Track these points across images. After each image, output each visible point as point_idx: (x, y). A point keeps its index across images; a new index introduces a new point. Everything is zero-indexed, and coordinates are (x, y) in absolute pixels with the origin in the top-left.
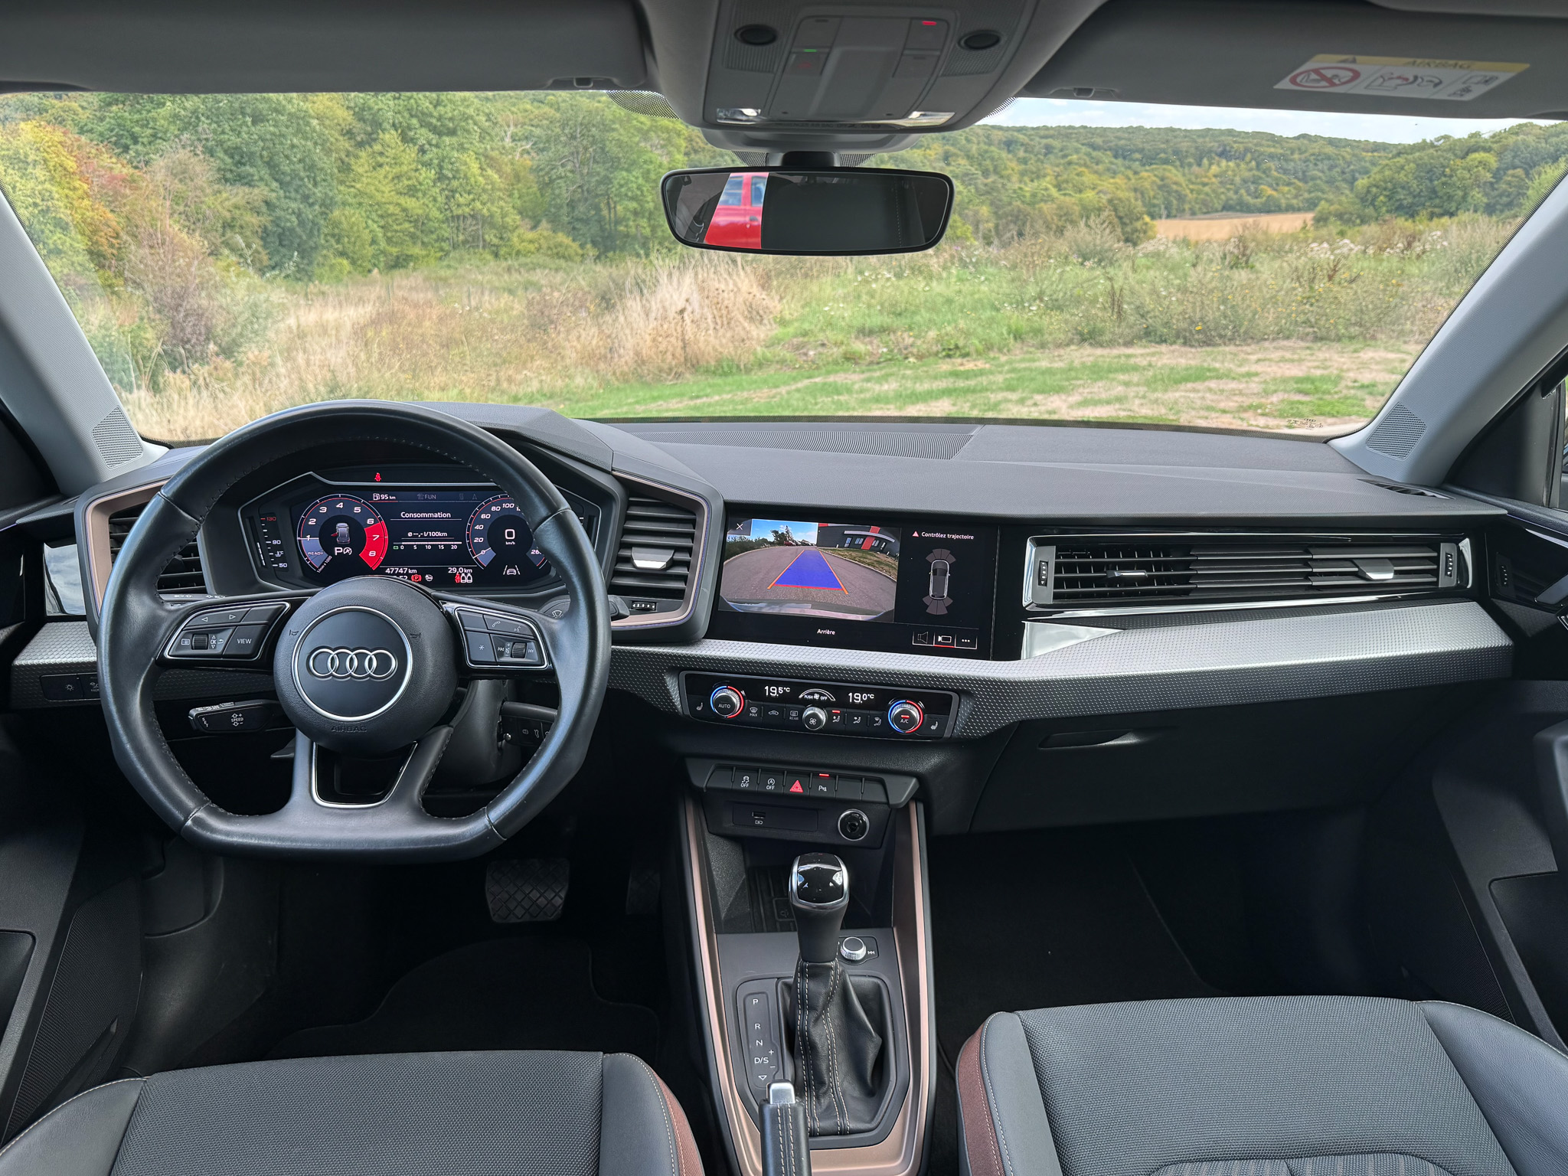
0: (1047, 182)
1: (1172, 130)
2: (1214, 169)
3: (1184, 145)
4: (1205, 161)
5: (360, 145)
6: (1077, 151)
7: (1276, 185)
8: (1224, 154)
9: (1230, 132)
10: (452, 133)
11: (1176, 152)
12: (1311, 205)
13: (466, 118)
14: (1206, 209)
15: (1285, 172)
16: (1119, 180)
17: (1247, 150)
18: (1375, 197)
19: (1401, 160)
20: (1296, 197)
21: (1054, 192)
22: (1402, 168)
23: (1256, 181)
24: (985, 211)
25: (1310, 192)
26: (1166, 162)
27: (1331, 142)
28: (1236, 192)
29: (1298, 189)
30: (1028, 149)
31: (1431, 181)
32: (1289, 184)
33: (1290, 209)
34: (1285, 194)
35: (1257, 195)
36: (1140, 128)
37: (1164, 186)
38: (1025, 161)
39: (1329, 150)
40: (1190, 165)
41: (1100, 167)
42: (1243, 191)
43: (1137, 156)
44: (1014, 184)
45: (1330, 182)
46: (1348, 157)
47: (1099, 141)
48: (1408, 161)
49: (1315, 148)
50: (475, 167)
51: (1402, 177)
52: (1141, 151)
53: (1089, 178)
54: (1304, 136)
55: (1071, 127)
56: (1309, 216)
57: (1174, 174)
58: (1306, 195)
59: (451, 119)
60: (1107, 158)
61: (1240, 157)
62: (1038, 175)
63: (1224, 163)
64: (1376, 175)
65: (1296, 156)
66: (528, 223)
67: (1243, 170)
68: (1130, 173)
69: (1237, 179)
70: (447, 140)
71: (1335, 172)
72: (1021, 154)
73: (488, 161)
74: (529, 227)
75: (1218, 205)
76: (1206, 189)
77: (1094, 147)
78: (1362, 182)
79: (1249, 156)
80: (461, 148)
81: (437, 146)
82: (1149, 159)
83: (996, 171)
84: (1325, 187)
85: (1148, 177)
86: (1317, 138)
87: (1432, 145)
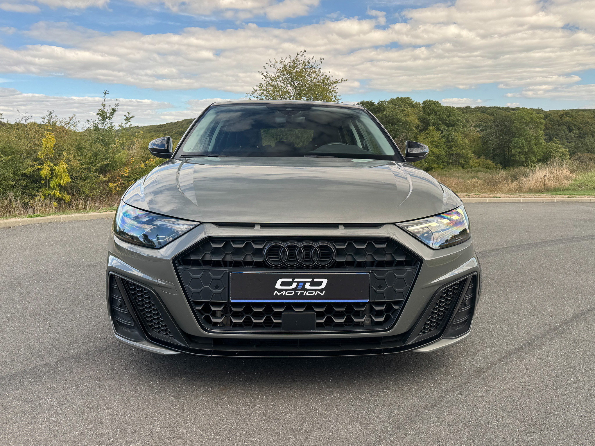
66: (476, 156)
74: (476, 157)
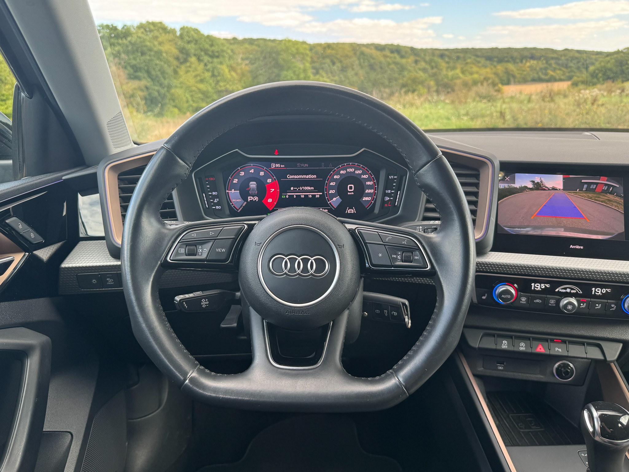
0: (458, 71)
1: (510, 49)
2: (528, 64)
3: (515, 54)
4: (524, 61)
5: (182, 63)
6: (470, 58)
7: (554, 70)
8: (532, 57)
9: (535, 49)
10: (217, 57)
11: (512, 58)
12: (569, 78)
13: (223, 51)
14: (524, 81)
15: (558, 64)
16: (488, 70)
17: (542, 56)
18: (597, 74)
19: (608, 58)
20: (563, 75)
21: (461, 75)
22: (609, 61)
23: (546, 69)
24: (432, 83)
25: (569, 73)
26: (508, 61)
27: (579, 52)
28: (537, 73)
29: (564, 72)
30: (450, 57)
31: (621, 66)
32: (560, 69)
33: (561, 80)
34: (558, 74)
35: (546, 74)
36: (497, 48)
37: (507, 72)
38: (448, 63)
39: (577, 55)
40: (518, 63)
41: (480, 65)
42: (540, 74)
43: (496, 59)
44: (444, 72)
45: (578, 68)
46: (585, 58)
47: (479, 54)
48: (611, 59)
49: (571, 54)
50: (227, 70)
51: (609, 65)
52: (497, 57)
53: (475, 69)
54: (566, 50)
55: (468, 49)
56: (569, 83)
57: (511, 66)
58: (567, 74)
59: (218, 52)
60: (483, 61)
61: (539, 59)
62: (453, 68)
63: (532, 62)
64: (597, 65)
65: (563, 58)
67: (541, 64)
68: (492, 67)
69: (538, 69)
70: (215, 60)
71: (580, 64)
72: (447, 59)
73: (232, 68)
75: (529, 79)
76: (525, 73)
77: (477, 56)
78: (591, 68)
79: (542, 58)
80: (221, 63)
81: (212, 63)
82: (501, 61)
83: (436, 67)
84: (575, 70)
85: (500, 68)
86: (572, 50)
87: (622, 52)
